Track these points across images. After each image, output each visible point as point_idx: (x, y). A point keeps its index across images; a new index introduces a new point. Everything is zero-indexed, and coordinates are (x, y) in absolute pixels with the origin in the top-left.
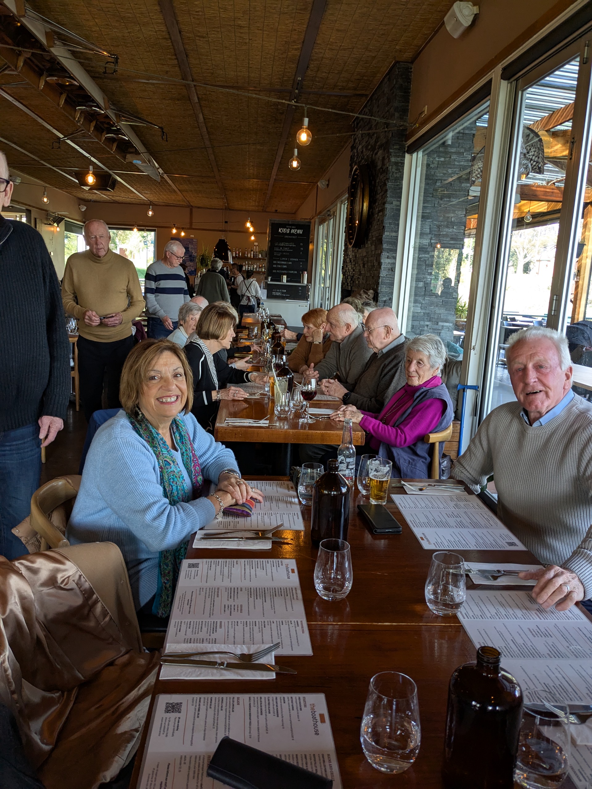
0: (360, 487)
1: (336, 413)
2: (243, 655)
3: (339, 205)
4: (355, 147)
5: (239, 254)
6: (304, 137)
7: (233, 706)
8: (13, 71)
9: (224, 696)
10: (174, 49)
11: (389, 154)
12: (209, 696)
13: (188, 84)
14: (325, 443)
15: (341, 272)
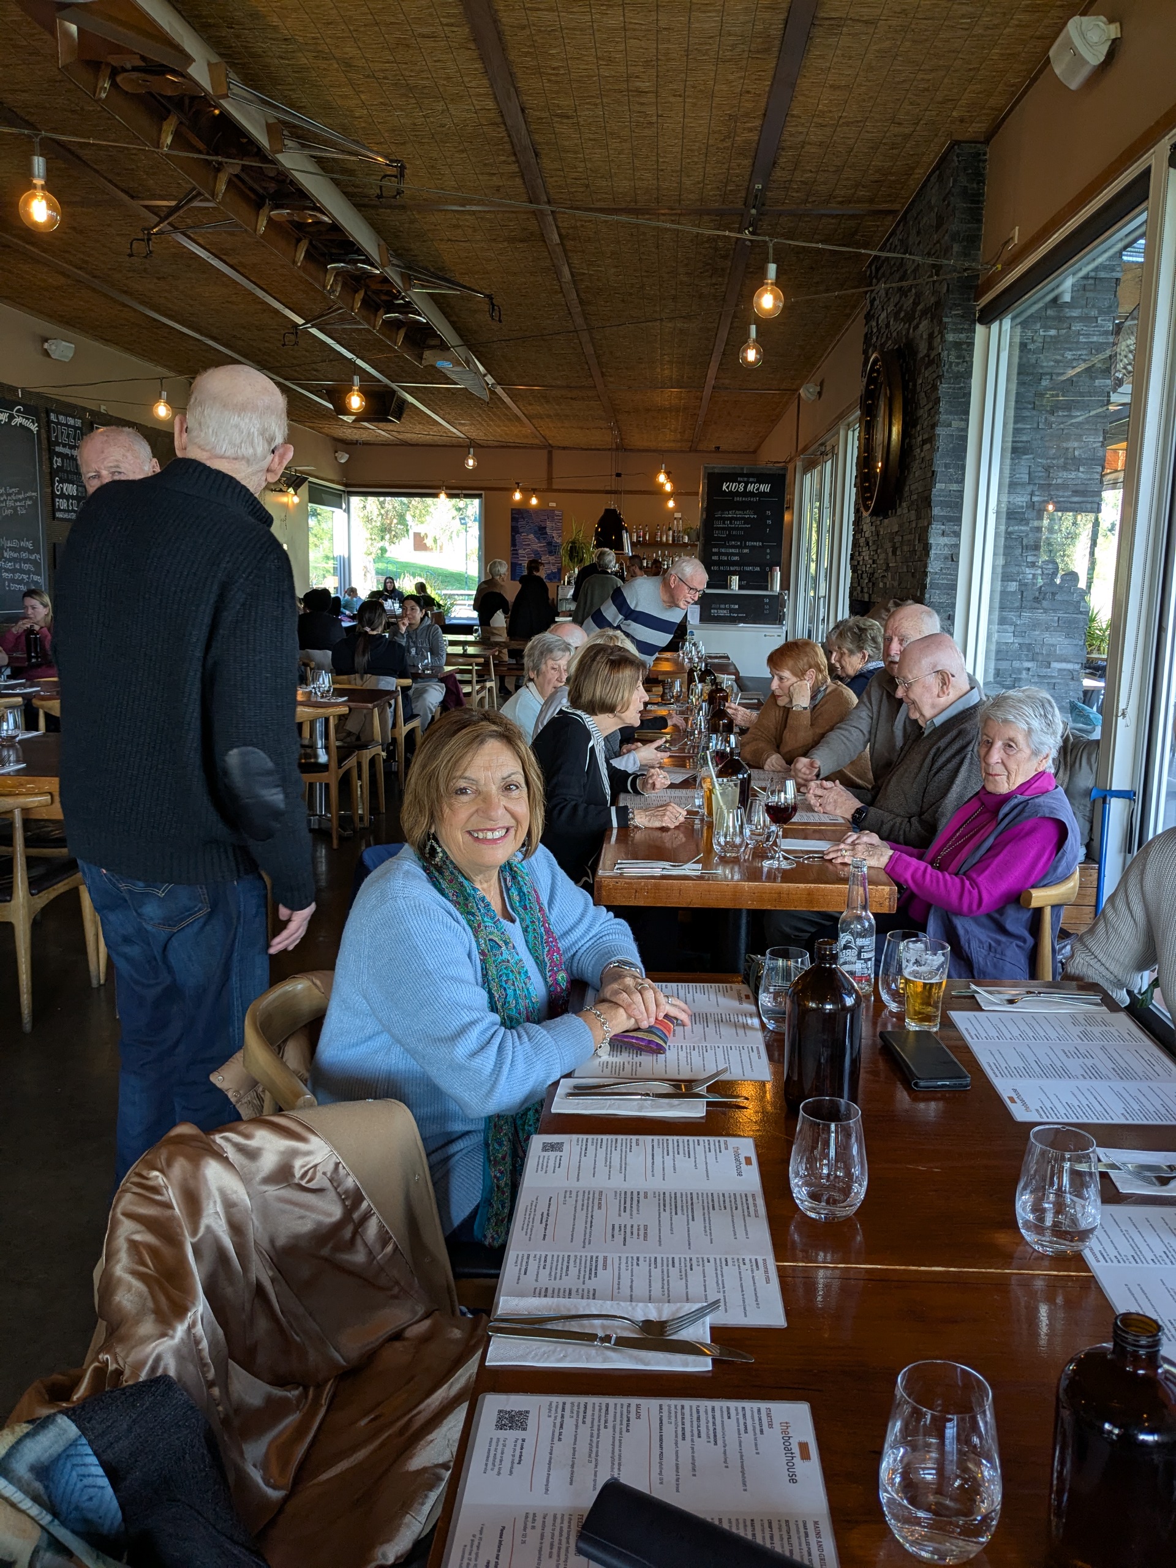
0: (885, 997)
1: (836, 848)
2: (647, 1322)
3: (842, 433)
4: (873, 316)
5: (644, 537)
6: (767, 301)
7: (628, 1420)
8: (207, 200)
9: (611, 1401)
10: (512, 142)
11: (943, 327)
12: (582, 1400)
13: (541, 211)
14: (816, 909)
15: (849, 566)
